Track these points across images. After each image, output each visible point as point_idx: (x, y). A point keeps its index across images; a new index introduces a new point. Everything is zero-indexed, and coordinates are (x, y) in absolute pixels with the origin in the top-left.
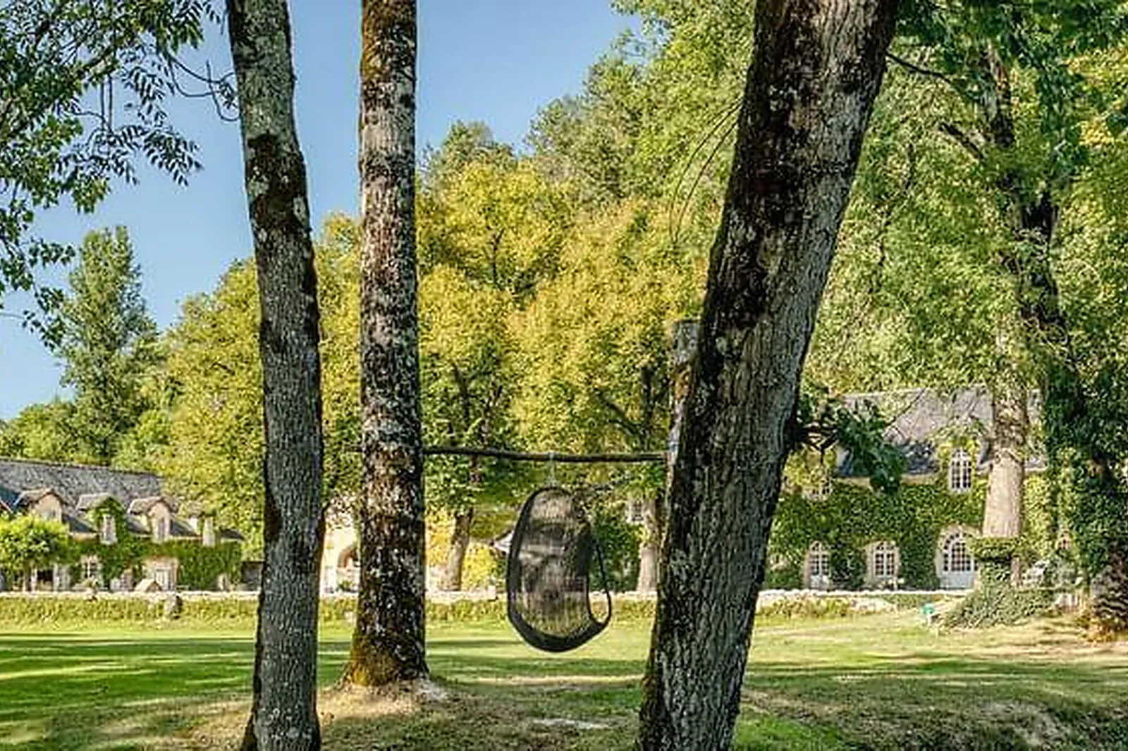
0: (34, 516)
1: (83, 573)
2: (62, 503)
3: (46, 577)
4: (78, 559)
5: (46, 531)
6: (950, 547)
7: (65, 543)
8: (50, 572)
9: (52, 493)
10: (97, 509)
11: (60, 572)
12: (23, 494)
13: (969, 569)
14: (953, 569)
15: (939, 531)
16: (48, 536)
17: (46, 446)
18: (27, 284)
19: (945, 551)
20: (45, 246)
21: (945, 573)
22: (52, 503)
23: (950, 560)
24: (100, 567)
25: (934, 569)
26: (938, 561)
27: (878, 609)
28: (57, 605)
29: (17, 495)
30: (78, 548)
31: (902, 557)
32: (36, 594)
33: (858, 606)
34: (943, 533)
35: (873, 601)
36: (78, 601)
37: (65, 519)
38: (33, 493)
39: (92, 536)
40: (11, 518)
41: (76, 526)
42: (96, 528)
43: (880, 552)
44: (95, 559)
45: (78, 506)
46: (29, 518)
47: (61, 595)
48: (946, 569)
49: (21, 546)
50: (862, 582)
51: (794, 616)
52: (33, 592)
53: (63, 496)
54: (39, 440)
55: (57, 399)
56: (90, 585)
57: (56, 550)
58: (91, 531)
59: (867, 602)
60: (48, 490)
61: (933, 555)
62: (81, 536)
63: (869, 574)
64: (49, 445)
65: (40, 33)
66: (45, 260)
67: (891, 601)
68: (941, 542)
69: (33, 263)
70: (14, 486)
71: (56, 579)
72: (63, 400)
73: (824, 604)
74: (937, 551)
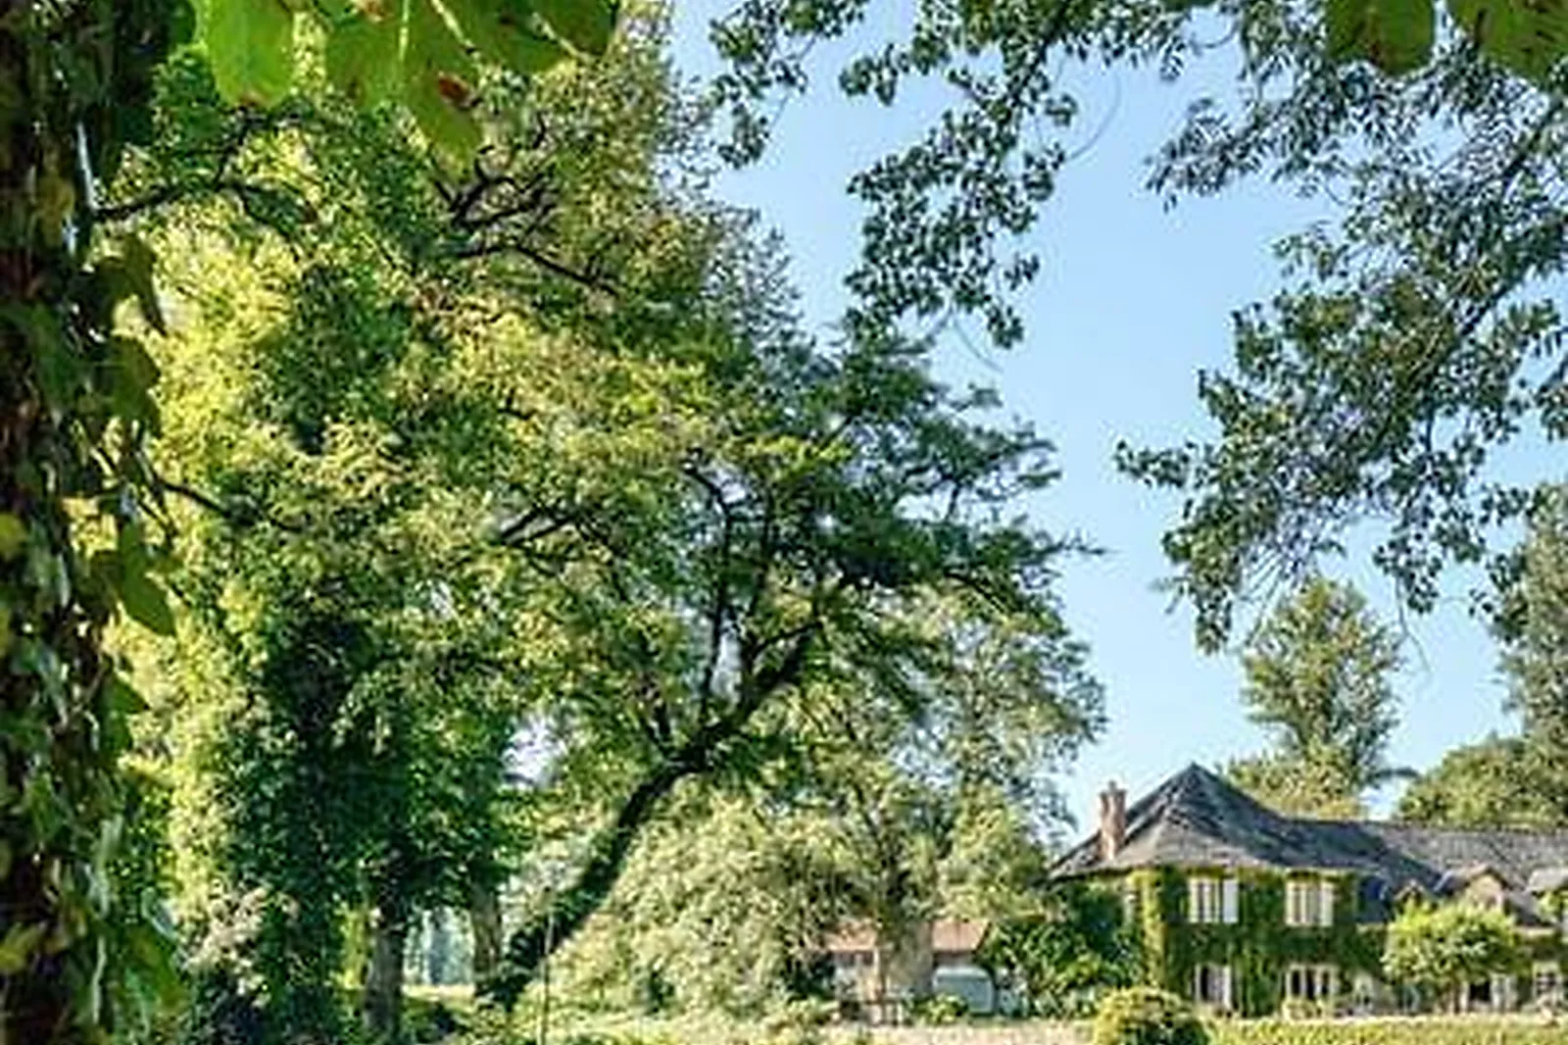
0: (1466, 906)
1: (1534, 990)
2: (1505, 885)
3: (1481, 993)
4: (1528, 965)
5: (1482, 927)
7: (1511, 943)
8: (1487, 985)
9: (1489, 872)
10: (1556, 893)
11: (1502, 984)
12: (1448, 874)
16: (1485, 933)
17: (1478, 806)
18: (1475, 553)
20: (1501, 494)
22: (1490, 886)
24: (1560, 979)
28: (1499, 1035)
29: (1438, 877)
30: (1529, 950)
32: (1467, 1019)
36: (1531, 1027)
37: (1508, 908)
38: (1462, 873)
39: (1548, 932)
40: (1434, 907)
41: (1526, 919)
42: (1554, 920)
44: (1553, 966)
45: (1529, 889)
46: (1460, 909)
47: (1506, 1020)
49: (1447, 950)
52: (1463, 1014)
53: (1505, 875)
54: (1468, 796)
55: (1494, 735)
56: (1548, 1004)
57: (1499, 954)
58: (1547, 925)
60: (1482, 867)
62: (1533, 933)
64: (1484, 804)
65: (1508, 174)
66: (1503, 514)
69: (1485, 520)
70: (1436, 863)
71: (1496, 999)
72: (1502, 736)
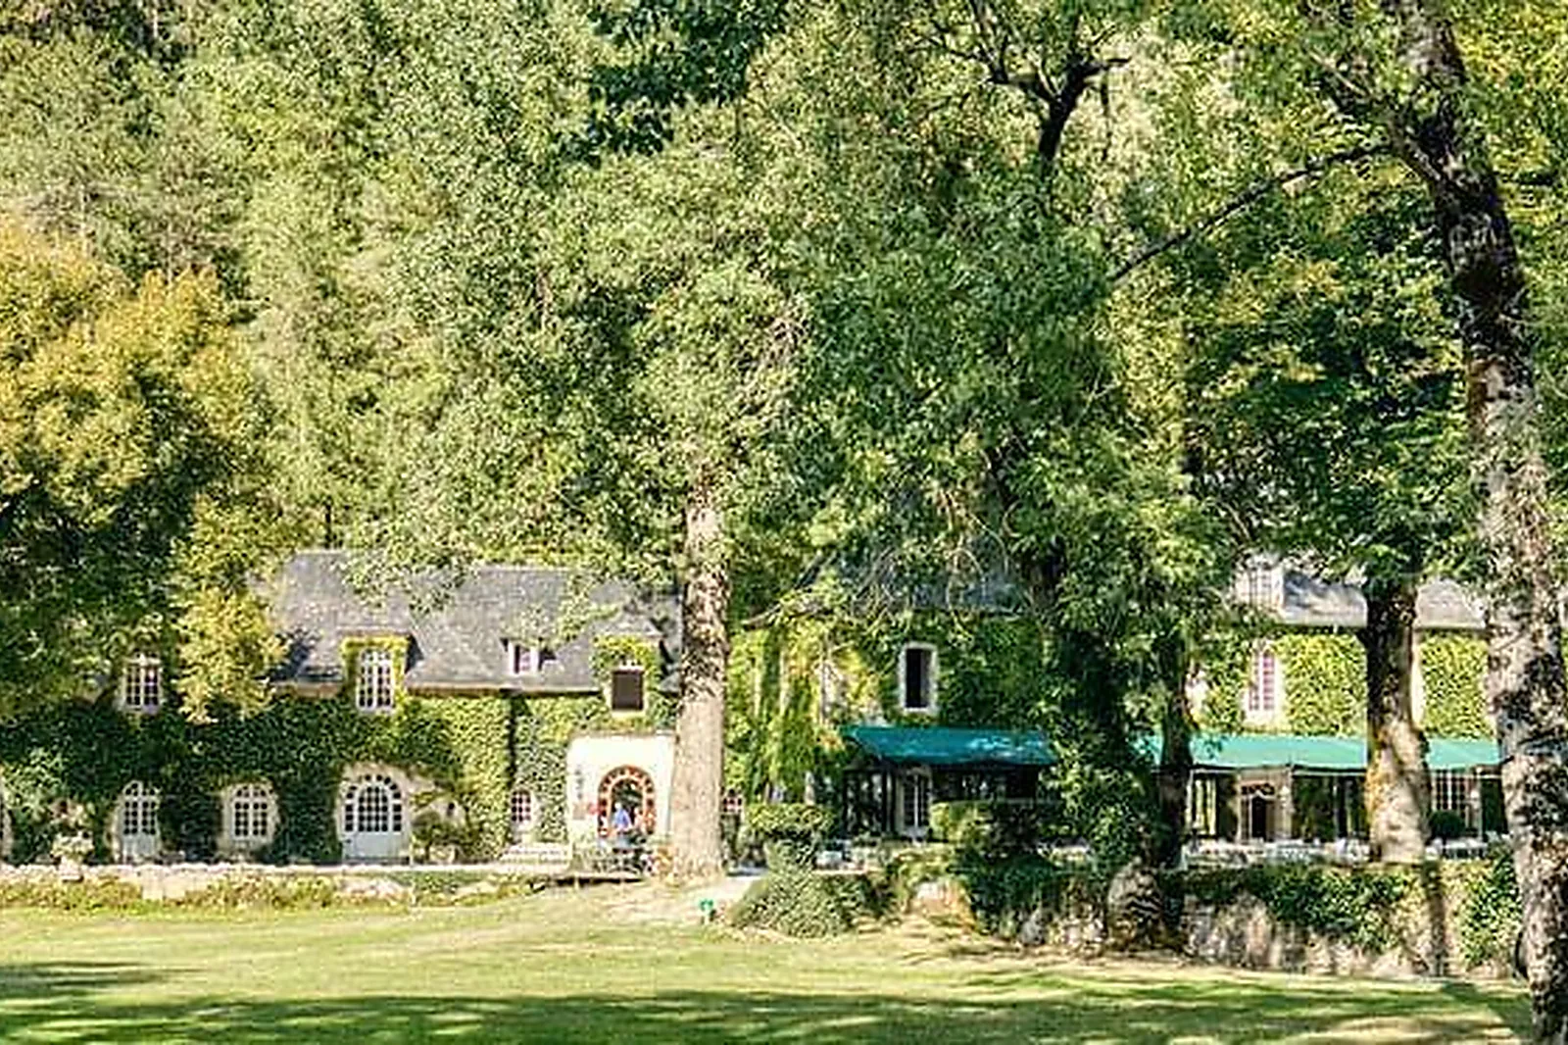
6: (357, 794)
13: (385, 828)
14: (361, 828)
15: (342, 770)
19: (349, 802)
21: (349, 835)
23: (356, 813)
25: (334, 829)
26: (339, 815)
27: (382, 896)
31: (282, 809)
33: (348, 891)
34: (348, 772)
35: (373, 882)
43: (243, 800)
48: (349, 828)
50: (214, 846)
51: (241, 906)
59: (365, 883)
61: (333, 806)
63: (226, 835)
67: (405, 883)
68: (344, 786)
73: (293, 886)
74: (338, 802)
